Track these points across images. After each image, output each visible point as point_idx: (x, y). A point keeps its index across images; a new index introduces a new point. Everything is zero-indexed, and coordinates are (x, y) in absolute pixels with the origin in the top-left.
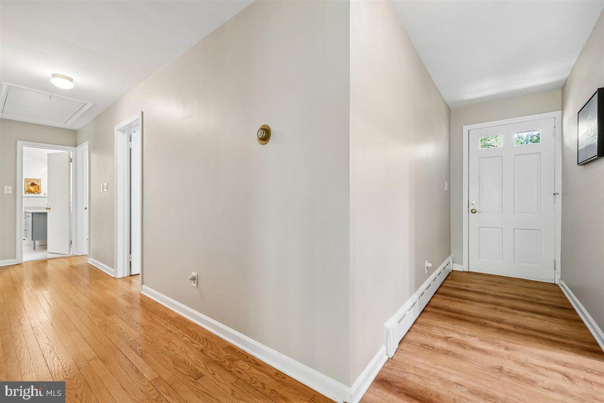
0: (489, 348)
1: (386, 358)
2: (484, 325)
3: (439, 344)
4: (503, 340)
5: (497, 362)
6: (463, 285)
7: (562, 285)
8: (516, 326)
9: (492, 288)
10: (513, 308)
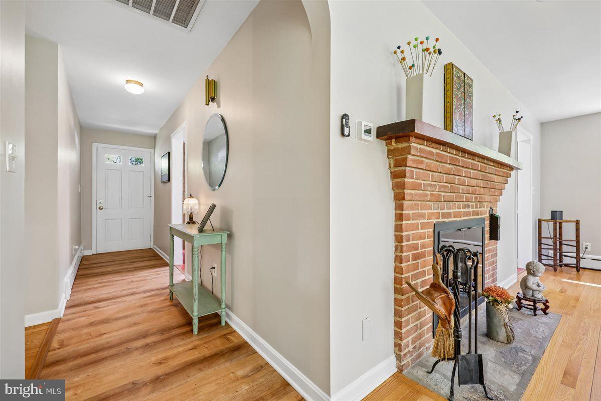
0: (123, 278)
1: (66, 300)
2: (119, 272)
3: (96, 286)
4: (131, 274)
5: (130, 280)
6: (95, 261)
7: (155, 248)
8: (135, 268)
9: (117, 258)
10: (131, 262)
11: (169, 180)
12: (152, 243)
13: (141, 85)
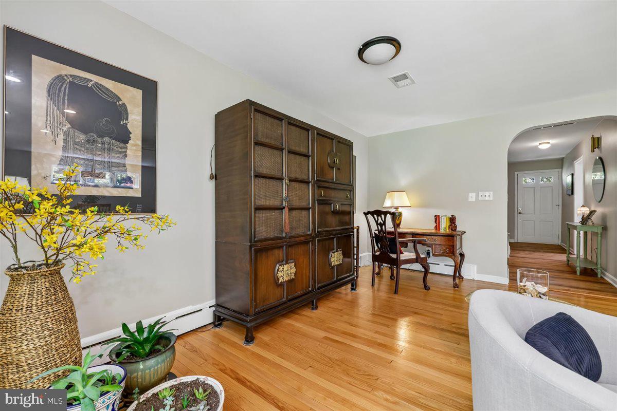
11: (573, 193)
12: (560, 241)
13: (549, 143)
